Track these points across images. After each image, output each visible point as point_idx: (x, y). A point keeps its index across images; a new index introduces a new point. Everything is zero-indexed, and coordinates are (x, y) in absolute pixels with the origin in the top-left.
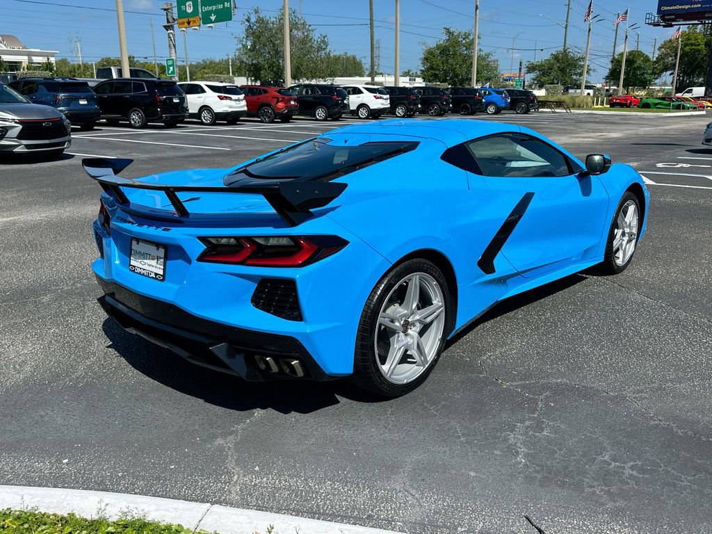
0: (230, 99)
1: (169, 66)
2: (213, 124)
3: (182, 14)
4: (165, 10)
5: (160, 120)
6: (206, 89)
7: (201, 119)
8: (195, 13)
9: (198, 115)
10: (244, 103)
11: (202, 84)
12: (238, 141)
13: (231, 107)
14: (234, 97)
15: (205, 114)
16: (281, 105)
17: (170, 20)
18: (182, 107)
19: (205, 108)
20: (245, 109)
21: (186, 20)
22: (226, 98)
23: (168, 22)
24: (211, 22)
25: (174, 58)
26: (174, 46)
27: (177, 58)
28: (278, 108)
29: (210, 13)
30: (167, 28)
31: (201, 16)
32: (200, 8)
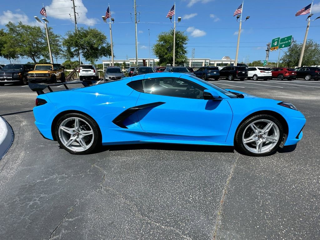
0: (265, 72)
1: (264, 63)
2: (257, 80)
3: (273, 46)
4: (267, 45)
5: (237, 78)
6: (257, 69)
7: (253, 78)
8: (277, 45)
9: (253, 77)
10: (271, 73)
11: (256, 67)
12: (257, 86)
13: (264, 75)
14: (266, 71)
15: (255, 77)
16: (287, 74)
17: (269, 48)
18: (246, 74)
19: (255, 75)
20: (271, 75)
21: (274, 48)
22: (263, 72)
23: (268, 49)
24: (282, 47)
25: (267, 60)
26: (268, 56)
27: (268, 60)
28: (286, 76)
29: (282, 45)
30: (267, 51)
31: (279, 46)
32: (279, 43)
